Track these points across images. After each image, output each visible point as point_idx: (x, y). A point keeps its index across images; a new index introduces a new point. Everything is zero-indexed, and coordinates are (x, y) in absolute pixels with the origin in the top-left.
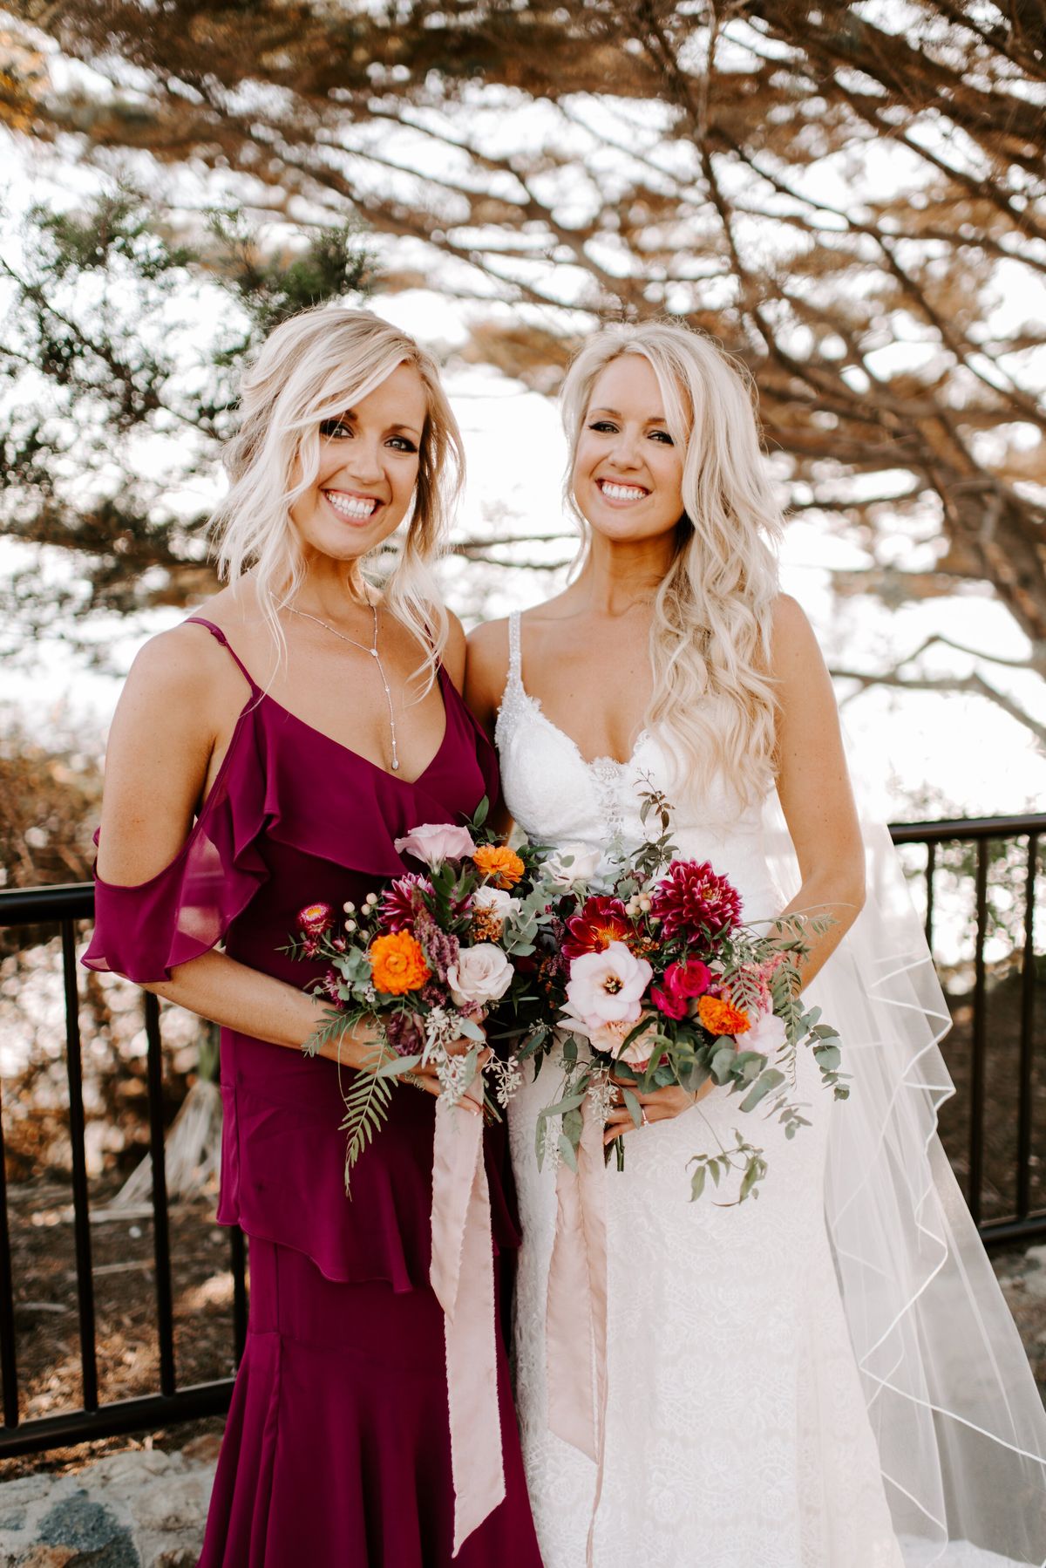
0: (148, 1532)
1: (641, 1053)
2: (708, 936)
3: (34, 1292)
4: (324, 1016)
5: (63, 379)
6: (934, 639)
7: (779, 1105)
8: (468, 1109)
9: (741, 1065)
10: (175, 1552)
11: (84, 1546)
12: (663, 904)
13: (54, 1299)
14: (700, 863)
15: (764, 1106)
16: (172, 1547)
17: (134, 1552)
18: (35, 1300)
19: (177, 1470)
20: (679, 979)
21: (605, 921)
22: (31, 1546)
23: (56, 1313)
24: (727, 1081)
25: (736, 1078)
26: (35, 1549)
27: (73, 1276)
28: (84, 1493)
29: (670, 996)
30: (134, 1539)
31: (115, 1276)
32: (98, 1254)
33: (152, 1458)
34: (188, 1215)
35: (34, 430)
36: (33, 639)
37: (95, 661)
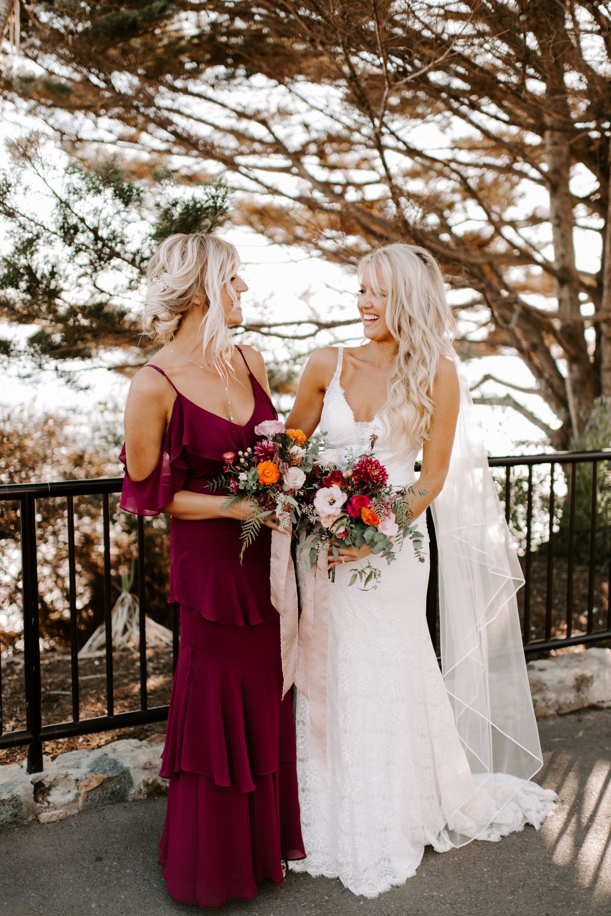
0: (137, 769)
3: (53, 687)
5: (71, 243)
6: (487, 377)
10: (149, 779)
11: (110, 774)
13: (64, 689)
16: (148, 777)
17: (131, 778)
18: (54, 690)
19: (146, 747)
22: (86, 774)
23: (67, 695)
26: (88, 776)
27: (70, 681)
28: (106, 754)
29: (352, 509)
30: (131, 772)
31: (92, 680)
32: (81, 672)
33: (134, 742)
34: (121, 657)
35: (53, 267)
36: (39, 370)
37: (68, 381)
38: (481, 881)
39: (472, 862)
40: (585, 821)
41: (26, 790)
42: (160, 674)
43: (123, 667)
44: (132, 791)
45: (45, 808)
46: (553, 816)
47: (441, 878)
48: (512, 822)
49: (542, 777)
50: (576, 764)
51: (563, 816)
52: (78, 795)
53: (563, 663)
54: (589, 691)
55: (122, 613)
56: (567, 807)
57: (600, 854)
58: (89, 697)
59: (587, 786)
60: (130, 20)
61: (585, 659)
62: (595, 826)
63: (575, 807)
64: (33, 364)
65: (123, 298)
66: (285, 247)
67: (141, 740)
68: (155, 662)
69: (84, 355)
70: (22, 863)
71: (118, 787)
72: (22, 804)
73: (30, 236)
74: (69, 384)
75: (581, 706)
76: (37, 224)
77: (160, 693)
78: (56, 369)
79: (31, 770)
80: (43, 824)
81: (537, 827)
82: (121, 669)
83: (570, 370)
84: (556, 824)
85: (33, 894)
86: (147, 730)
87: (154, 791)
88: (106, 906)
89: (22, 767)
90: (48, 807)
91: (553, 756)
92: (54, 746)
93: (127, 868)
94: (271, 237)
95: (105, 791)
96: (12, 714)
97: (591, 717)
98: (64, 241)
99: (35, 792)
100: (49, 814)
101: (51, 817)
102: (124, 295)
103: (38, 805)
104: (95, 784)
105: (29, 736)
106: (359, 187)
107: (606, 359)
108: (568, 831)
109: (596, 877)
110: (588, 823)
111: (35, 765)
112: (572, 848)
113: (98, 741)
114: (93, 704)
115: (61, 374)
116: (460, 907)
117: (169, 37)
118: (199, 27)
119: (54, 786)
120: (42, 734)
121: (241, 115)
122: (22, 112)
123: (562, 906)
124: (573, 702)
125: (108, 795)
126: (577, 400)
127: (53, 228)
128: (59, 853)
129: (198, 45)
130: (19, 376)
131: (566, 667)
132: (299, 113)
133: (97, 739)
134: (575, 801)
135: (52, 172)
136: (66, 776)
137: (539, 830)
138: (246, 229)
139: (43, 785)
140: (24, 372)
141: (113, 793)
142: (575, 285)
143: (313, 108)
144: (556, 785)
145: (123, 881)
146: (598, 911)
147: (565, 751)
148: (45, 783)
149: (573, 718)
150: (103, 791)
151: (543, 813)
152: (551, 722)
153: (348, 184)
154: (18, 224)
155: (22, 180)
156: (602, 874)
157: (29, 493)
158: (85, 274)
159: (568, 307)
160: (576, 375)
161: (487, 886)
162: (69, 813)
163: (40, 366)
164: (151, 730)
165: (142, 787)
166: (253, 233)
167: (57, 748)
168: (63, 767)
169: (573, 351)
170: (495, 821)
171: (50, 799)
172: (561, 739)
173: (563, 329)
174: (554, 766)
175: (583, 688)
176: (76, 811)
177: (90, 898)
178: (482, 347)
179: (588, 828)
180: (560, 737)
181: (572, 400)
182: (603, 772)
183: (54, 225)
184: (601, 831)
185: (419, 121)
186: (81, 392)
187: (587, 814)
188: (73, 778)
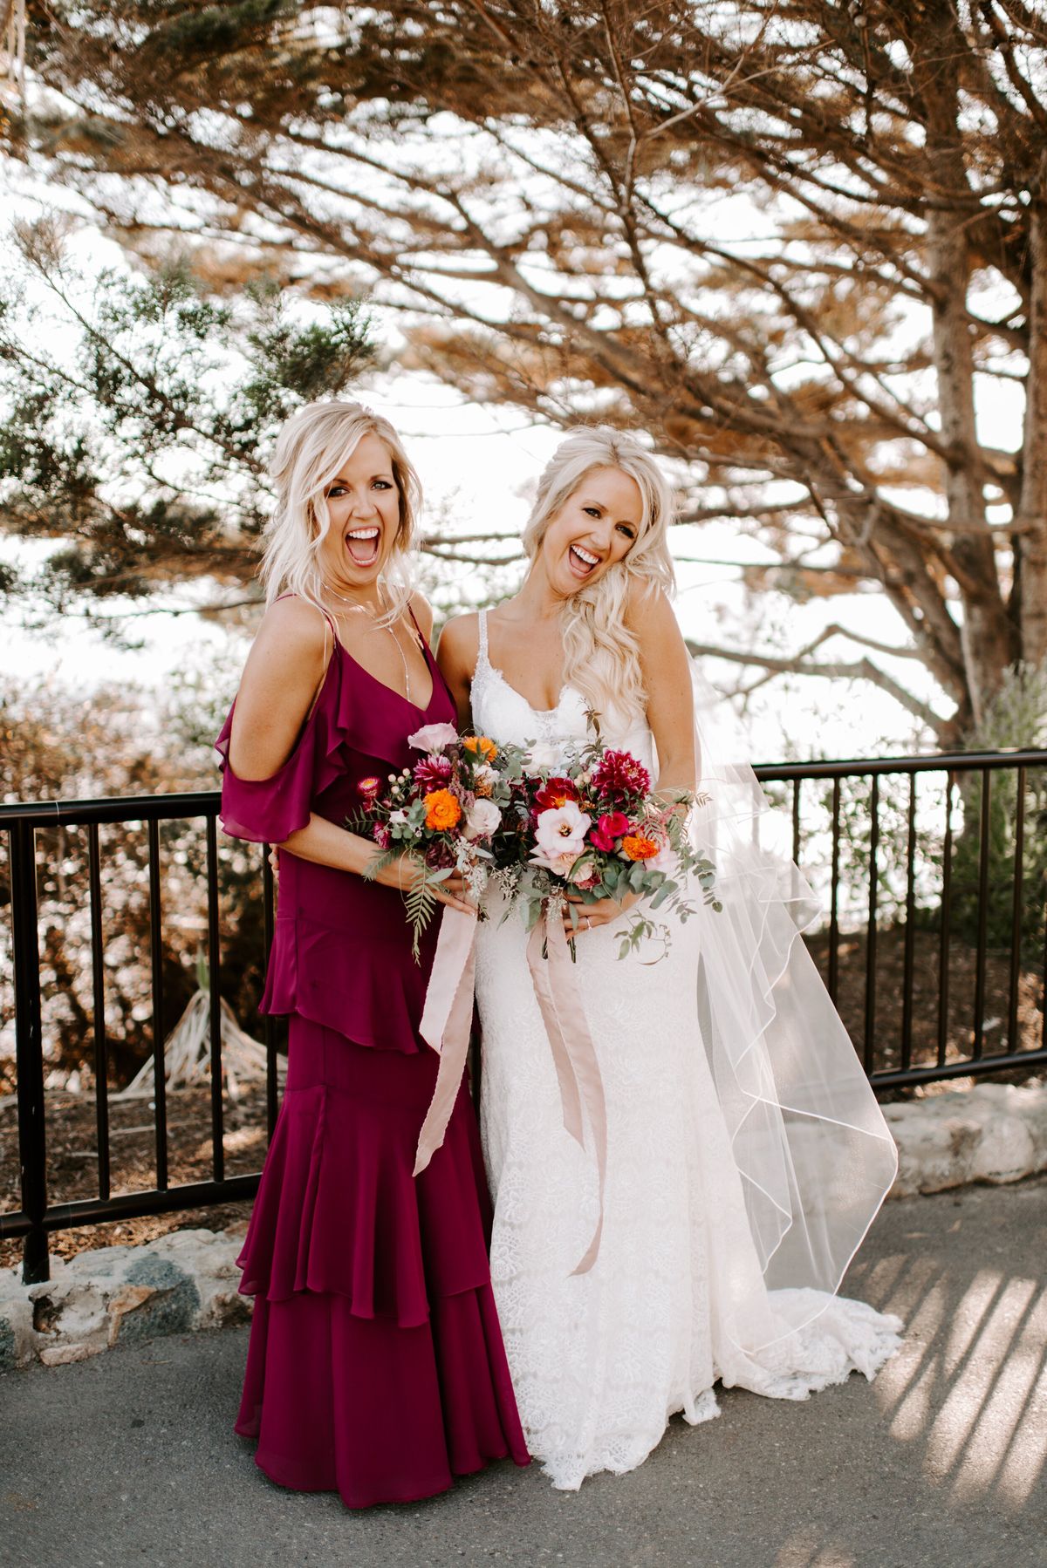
0: (206, 1279)
1: (584, 874)
2: (627, 798)
3: (77, 1146)
4: (374, 854)
5: (110, 403)
6: (832, 630)
7: (675, 903)
8: (467, 912)
9: (649, 880)
10: (225, 1295)
11: (161, 1286)
12: (601, 777)
13: (89, 1149)
14: (624, 752)
15: (666, 904)
16: (223, 1291)
17: (197, 1292)
18: (78, 1150)
19: (223, 1241)
20: (608, 824)
21: (561, 793)
22: (120, 1286)
23: (93, 1158)
24: (641, 891)
25: (646, 889)
26: (124, 1288)
27: (97, 1134)
28: (155, 1254)
29: (602, 837)
30: (197, 1283)
31: (143, 1134)
32: (126, 1120)
33: (203, 1233)
34: (195, 1096)
35: (80, 442)
36: (57, 615)
37: (108, 634)
38: (768, 1463)
39: (756, 1432)
40: (950, 1367)
41: (20, 1311)
42: (257, 1124)
43: (197, 1113)
44: (198, 1314)
45: (52, 1341)
46: (897, 1359)
47: (703, 1456)
48: (828, 1369)
49: (886, 1296)
50: (944, 1275)
51: (913, 1360)
52: (107, 1320)
53: (932, 1108)
54: (974, 1155)
55: (198, 1024)
56: (922, 1345)
57: (971, 1421)
58: (136, 1162)
59: (960, 1311)
60: (217, 25)
61: (970, 1102)
62: (966, 1376)
63: (936, 1345)
64: (49, 606)
65: (198, 494)
66: (489, 406)
67: (215, 1232)
68: (250, 1104)
69: (136, 590)
70: (11, 1429)
71: (174, 1306)
72: (13, 1333)
73: (40, 390)
74: (109, 639)
75: (960, 1181)
76: (51, 372)
77: (255, 1155)
78: (88, 614)
79: (29, 1279)
80: (49, 1366)
81: (870, 1377)
82: (193, 1115)
83: (969, 616)
84: (901, 1371)
85: (25, 1479)
86: (229, 1216)
87: (235, 1314)
88: (145, 1499)
89: (15, 1273)
90: (57, 1340)
91: (907, 1262)
92: (73, 1241)
93: (184, 1438)
94: (466, 390)
95: (152, 1314)
96: (6, 1190)
97: (977, 1198)
98: (98, 399)
99: (36, 1315)
100: (59, 1351)
101: (61, 1356)
102: (201, 489)
103: (41, 1335)
104: (135, 1302)
105: (26, 1222)
106: (615, 304)
107: (1029, 598)
108: (921, 1384)
109: (961, 1458)
110: (955, 1371)
111: (37, 1270)
112: (926, 1411)
113: (145, 1235)
114: (141, 1172)
115: (95, 621)
116: (730, 1505)
117: (291, 50)
118: (341, 32)
119: (68, 1305)
120: (47, 1219)
121: (416, 183)
122: (42, 178)
123: (901, 1504)
124: (947, 1173)
125: (158, 1320)
126: (980, 669)
127: (78, 377)
128: (72, 1413)
129: (340, 64)
130: (24, 625)
131: (937, 1114)
132: (515, 178)
133: (146, 1229)
134: (937, 1334)
135: (77, 282)
136: (88, 1288)
137: (873, 1382)
138: (425, 375)
139: (50, 1303)
140: (33, 618)
141: (165, 1317)
142: (977, 472)
143: (540, 170)
144: (908, 1309)
145: (175, 1459)
146: (959, 1512)
147: (927, 1253)
148: (53, 1300)
149: (946, 1200)
150: (148, 1313)
151: (881, 1354)
152: (908, 1207)
153: (600, 299)
154: (19, 371)
155: (27, 296)
156: (972, 1453)
157: (25, 819)
158: (136, 454)
159: (964, 509)
160: (980, 625)
161: (778, 1470)
162: (91, 1349)
163: (60, 608)
164: (236, 1216)
165: (214, 1308)
166: (439, 383)
167: (78, 1244)
168: (82, 1273)
169: (973, 586)
170: (801, 1369)
171: (60, 1325)
172: (923, 1235)
173: (957, 547)
174: (907, 1278)
175: (964, 1149)
176: (103, 1346)
177: (119, 1487)
178: (829, 578)
179: (955, 1378)
180: (921, 1230)
181: (972, 668)
182: (988, 1289)
183: (80, 372)
184: (977, 1383)
185: (720, 192)
186: (130, 652)
187: (955, 1355)
188: (99, 1291)
